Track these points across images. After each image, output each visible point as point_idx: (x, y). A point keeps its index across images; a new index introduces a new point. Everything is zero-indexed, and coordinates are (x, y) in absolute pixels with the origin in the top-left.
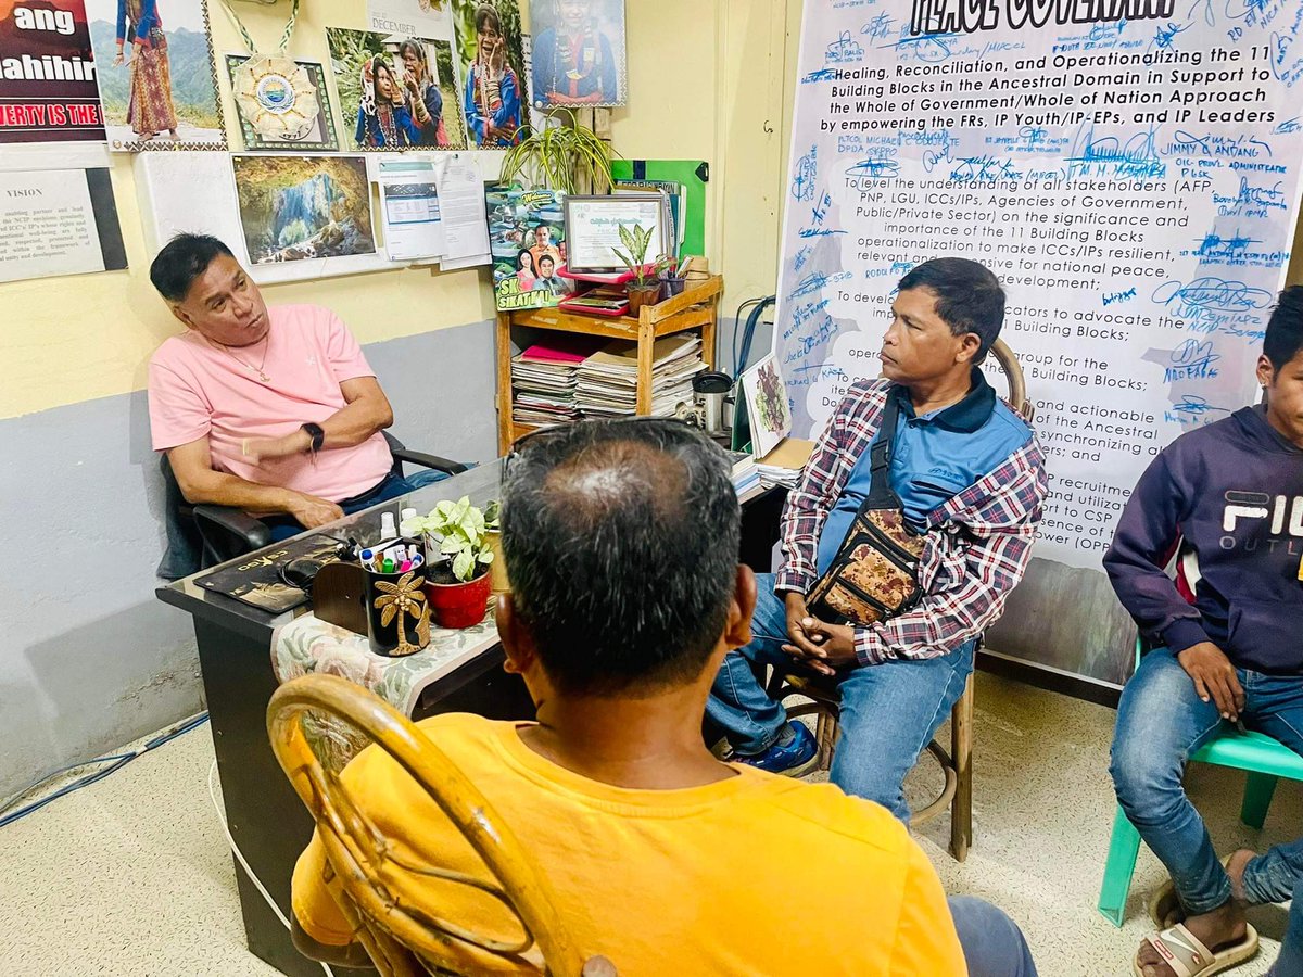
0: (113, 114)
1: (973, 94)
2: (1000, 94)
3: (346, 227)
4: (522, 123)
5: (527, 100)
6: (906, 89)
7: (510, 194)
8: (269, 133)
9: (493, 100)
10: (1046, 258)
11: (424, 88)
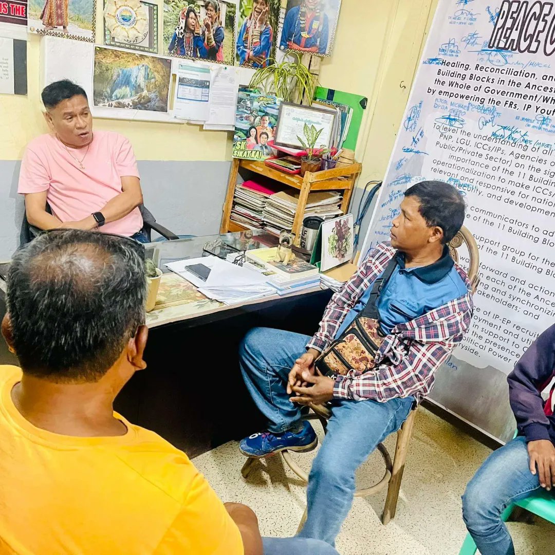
0: (33, 13)
1: (515, 90)
2: (529, 92)
3: (152, 95)
4: (270, 57)
5: (276, 44)
6: (478, 79)
7: (252, 94)
8: (119, 37)
9: (255, 41)
10: (534, 194)
11: (215, 27)
